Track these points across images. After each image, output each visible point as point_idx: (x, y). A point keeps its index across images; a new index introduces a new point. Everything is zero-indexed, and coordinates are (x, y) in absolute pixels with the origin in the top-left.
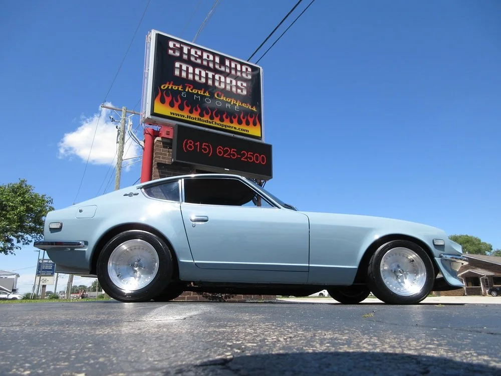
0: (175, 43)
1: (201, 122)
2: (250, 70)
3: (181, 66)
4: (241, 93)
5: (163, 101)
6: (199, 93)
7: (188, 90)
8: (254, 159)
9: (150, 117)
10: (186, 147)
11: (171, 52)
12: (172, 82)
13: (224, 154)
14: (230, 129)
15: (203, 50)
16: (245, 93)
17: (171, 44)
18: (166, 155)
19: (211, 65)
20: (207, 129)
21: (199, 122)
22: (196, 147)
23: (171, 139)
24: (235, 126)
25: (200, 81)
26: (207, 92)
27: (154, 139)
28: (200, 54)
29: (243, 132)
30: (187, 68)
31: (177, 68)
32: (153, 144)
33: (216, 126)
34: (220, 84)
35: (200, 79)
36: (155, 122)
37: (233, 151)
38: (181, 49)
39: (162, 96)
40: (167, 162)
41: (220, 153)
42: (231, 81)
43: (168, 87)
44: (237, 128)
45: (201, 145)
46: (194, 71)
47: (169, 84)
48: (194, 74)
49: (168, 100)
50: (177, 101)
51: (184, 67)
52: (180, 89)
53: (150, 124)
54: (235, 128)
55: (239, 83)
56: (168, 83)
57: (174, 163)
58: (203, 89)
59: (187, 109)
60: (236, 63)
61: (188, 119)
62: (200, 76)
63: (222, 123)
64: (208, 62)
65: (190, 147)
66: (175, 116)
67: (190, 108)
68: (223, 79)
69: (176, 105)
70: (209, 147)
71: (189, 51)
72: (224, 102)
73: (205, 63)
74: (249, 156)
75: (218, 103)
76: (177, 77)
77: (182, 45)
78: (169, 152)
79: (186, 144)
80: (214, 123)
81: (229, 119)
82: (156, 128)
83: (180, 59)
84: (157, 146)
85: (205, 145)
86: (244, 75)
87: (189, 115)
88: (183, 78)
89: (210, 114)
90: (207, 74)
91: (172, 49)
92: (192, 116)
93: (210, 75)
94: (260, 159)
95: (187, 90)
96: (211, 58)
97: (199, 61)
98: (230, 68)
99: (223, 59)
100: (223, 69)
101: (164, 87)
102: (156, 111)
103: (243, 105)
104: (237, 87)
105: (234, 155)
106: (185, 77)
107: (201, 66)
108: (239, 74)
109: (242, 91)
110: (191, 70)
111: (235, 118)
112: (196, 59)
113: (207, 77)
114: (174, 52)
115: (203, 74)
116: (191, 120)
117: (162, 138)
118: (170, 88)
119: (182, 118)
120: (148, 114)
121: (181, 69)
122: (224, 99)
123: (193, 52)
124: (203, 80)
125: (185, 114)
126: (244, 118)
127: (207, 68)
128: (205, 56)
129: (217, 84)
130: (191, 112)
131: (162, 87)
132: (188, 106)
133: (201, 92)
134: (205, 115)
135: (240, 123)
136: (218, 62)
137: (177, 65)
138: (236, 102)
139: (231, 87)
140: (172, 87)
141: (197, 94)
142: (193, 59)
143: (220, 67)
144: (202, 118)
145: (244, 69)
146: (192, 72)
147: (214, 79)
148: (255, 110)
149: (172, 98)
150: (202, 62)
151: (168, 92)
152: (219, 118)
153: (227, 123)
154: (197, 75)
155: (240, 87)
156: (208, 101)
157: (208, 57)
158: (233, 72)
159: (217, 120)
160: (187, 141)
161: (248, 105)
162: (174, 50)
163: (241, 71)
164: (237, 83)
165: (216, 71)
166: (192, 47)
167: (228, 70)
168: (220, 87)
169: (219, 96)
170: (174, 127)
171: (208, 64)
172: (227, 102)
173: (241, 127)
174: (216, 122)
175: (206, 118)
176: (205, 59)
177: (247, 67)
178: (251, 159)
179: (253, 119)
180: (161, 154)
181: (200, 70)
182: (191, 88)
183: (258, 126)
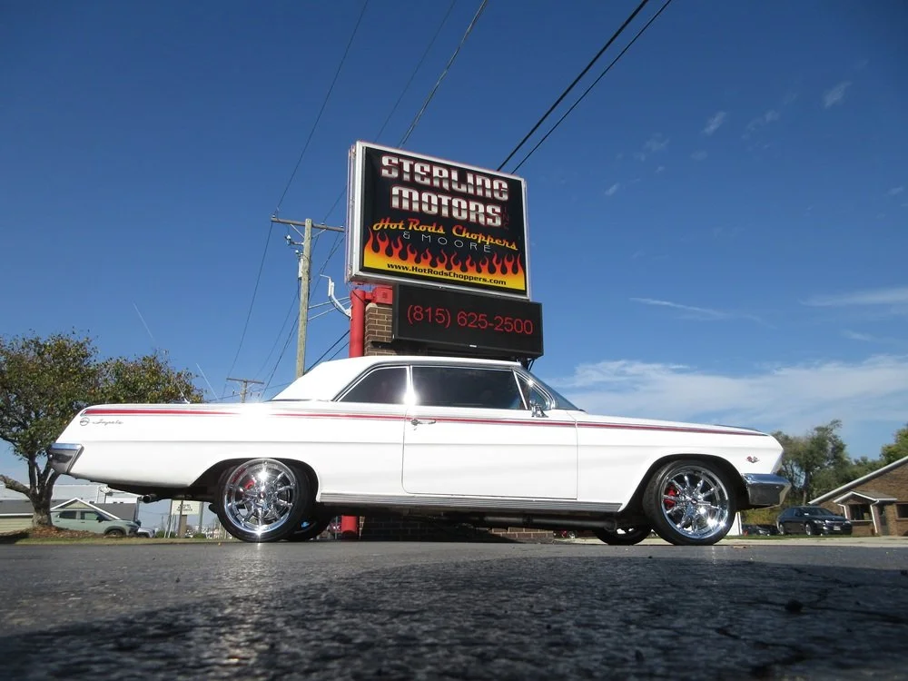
0: (391, 158)
1: (433, 275)
2: (505, 185)
3: (401, 192)
4: (493, 224)
5: (376, 249)
6: (429, 230)
7: (413, 227)
8: (514, 327)
9: (361, 274)
10: (412, 316)
11: (385, 172)
12: (388, 219)
13: (468, 323)
14: (478, 282)
15: (432, 164)
16: (498, 222)
17: (385, 161)
18: (383, 328)
19: (446, 185)
20: (441, 285)
21: (430, 275)
22: (426, 315)
23: (390, 305)
24: (485, 277)
25: (429, 212)
26: (441, 228)
27: (366, 305)
28: (428, 170)
29: (498, 285)
30: (410, 194)
31: (396, 196)
32: (364, 313)
33: (455, 279)
34: (460, 214)
35: (430, 209)
36: (365, 280)
37: (482, 317)
38: (400, 166)
39: (375, 240)
40: (385, 340)
41: (462, 321)
42: (477, 207)
43: (384, 226)
44: (488, 280)
45: (433, 312)
46: (420, 197)
47: (385, 222)
48: (420, 202)
49: (383, 245)
50: (397, 246)
51: (406, 193)
52: (400, 227)
53: (358, 284)
54: (485, 280)
55: (489, 209)
56: (383, 220)
57: (395, 341)
58: (435, 225)
59: (412, 257)
60: (484, 178)
61: (414, 272)
62: (430, 203)
63: (464, 274)
64: (441, 180)
65: (418, 316)
66: (394, 269)
67: (416, 254)
68: (464, 205)
69: (396, 251)
70: (445, 313)
71: (412, 167)
72: (467, 241)
73: (436, 183)
74: (506, 323)
75: (458, 243)
76: (395, 209)
77: (401, 160)
78: (388, 324)
79: (412, 311)
80: (452, 275)
81: (475, 266)
82: (368, 289)
83: (399, 181)
84: (371, 316)
85: (439, 312)
86: (497, 195)
87: (415, 265)
88: (405, 211)
89: (446, 262)
90: (440, 200)
91: (386, 168)
92: (420, 266)
93: (445, 200)
94: (523, 327)
95: (410, 228)
96: (445, 173)
97: (427, 181)
98: (475, 186)
99: (463, 173)
100: (463, 189)
101: (377, 227)
102: (365, 265)
104: (487, 215)
105: (483, 324)
106: (408, 208)
107: (431, 189)
108: (488, 194)
109: (494, 221)
110: (415, 196)
111: (484, 264)
112: (423, 179)
113: (440, 205)
114: (390, 172)
115: (434, 200)
116: (417, 273)
117: (378, 304)
118: (386, 227)
119: (405, 271)
120: (356, 270)
121: (402, 197)
122: (468, 237)
123: (417, 168)
124: (435, 210)
125: (409, 265)
126: (498, 263)
127: (439, 191)
128: (436, 172)
129: (455, 214)
131: (374, 228)
132: (413, 253)
133: (432, 229)
134: (439, 263)
135: (492, 271)
136: (456, 179)
137: (395, 191)
138: (486, 239)
139: (477, 216)
140: (389, 226)
141: (426, 233)
142: (418, 179)
143: (459, 187)
144: (434, 269)
145: (496, 186)
146: (417, 199)
147: (450, 206)
148: (514, 248)
149: (390, 243)
150: (432, 182)
151: (384, 233)
152: (459, 266)
153: (472, 273)
154: (425, 202)
155: (491, 216)
156: (443, 241)
157: (441, 173)
158: (480, 192)
159: (456, 270)
160: (413, 308)
161: (505, 242)
162: (389, 169)
163: (492, 189)
164: (485, 209)
165: (453, 193)
166: (417, 160)
167: (471, 191)
168: (460, 218)
169: (460, 232)
170: (394, 286)
171: (441, 184)
172: (471, 240)
173: (494, 277)
174: (456, 273)
175: (441, 268)
176: (437, 177)
177: (501, 182)
178: (509, 327)
179: (511, 263)
180: (377, 327)
181: (430, 194)
182: (417, 224)
183: (521, 274)
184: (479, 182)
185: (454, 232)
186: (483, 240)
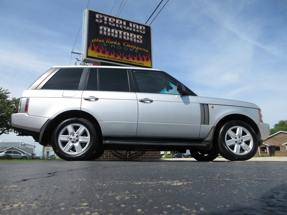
0: (99, 15)
2: (144, 28)
3: (103, 28)
4: (139, 42)
5: (93, 49)
7: (108, 42)
9: (86, 58)
11: (97, 20)
14: (133, 63)
15: (116, 18)
16: (141, 42)
17: (97, 16)
19: (121, 27)
20: (119, 64)
21: (114, 60)
25: (114, 36)
26: (119, 43)
28: (114, 21)
29: (141, 65)
30: (107, 29)
31: (101, 29)
33: (124, 62)
34: (126, 38)
36: (89, 61)
38: (103, 18)
39: (93, 46)
42: (133, 36)
43: (96, 41)
49: (96, 48)
50: (101, 49)
51: (105, 29)
52: (103, 42)
53: (86, 63)
54: (136, 63)
55: (138, 37)
56: (96, 38)
58: (116, 41)
59: (107, 53)
60: (136, 25)
61: (108, 59)
62: (115, 33)
63: (128, 60)
66: (100, 57)
67: (109, 52)
68: (128, 34)
69: (101, 51)
71: (108, 19)
72: (129, 48)
75: (125, 49)
76: (101, 34)
77: (103, 16)
80: (123, 60)
81: (132, 57)
83: (103, 24)
86: (141, 31)
87: (109, 56)
88: (105, 35)
89: (121, 55)
90: (118, 32)
93: (121, 32)
96: (121, 22)
97: (114, 25)
99: (128, 23)
100: (128, 28)
101: (94, 41)
102: (88, 55)
104: (137, 39)
107: (115, 28)
108: (138, 31)
109: (140, 41)
111: (135, 56)
112: (112, 24)
113: (118, 34)
114: (99, 21)
119: (105, 58)
122: (129, 46)
123: (110, 19)
124: (116, 36)
125: (106, 56)
126: (141, 56)
127: (118, 29)
128: (117, 21)
129: (124, 38)
131: (92, 41)
133: (115, 43)
134: (118, 55)
135: (138, 59)
136: (125, 25)
138: (136, 48)
139: (133, 39)
140: (98, 41)
141: (113, 44)
142: (110, 24)
143: (126, 28)
144: (116, 58)
145: (141, 28)
146: (110, 31)
147: (122, 35)
148: (147, 51)
149: (99, 47)
150: (116, 25)
151: (96, 44)
152: (126, 57)
153: (131, 60)
154: (113, 33)
155: (138, 39)
156: (119, 48)
157: (119, 22)
158: (134, 30)
159: (125, 59)
161: (143, 49)
162: (99, 19)
163: (139, 29)
164: (136, 36)
165: (124, 30)
166: (110, 17)
167: (131, 29)
168: (126, 39)
169: (126, 44)
171: (119, 26)
172: (131, 48)
173: (139, 62)
175: (118, 58)
176: (117, 23)
177: (142, 26)
179: (146, 57)
181: (115, 30)
182: (109, 41)
183: (149, 61)
184: (134, 26)
185: (124, 45)
186: (135, 48)
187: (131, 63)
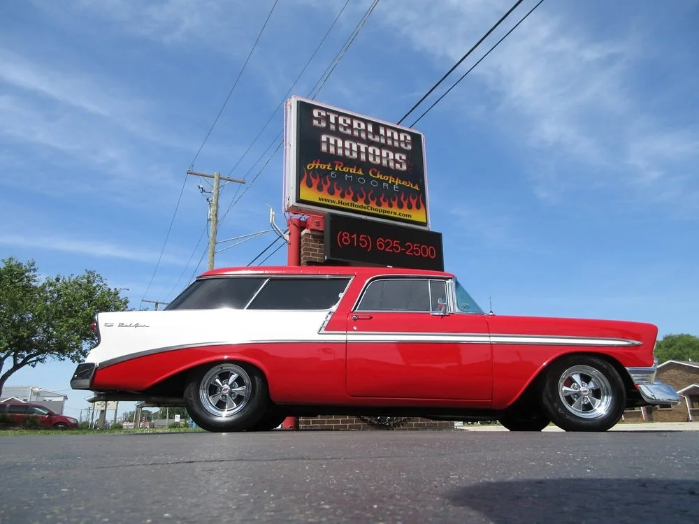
0: (320, 111)
1: (355, 208)
2: (409, 138)
3: (328, 139)
4: (401, 169)
5: (310, 185)
6: (351, 171)
7: (338, 169)
8: (421, 252)
9: (296, 205)
10: (341, 240)
11: (315, 122)
12: (319, 160)
13: (385, 247)
14: (390, 215)
15: (352, 118)
16: (404, 168)
17: (315, 113)
18: (316, 250)
19: (363, 135)
20: (364, 217)
21: (352, 208)
22: (352, 240)
23: (322, 232)
24: (395, 211)
25: (351, 157)
26: (360, 170)
27: (300, 232)
28: (350, 123)
29: (405, 218)
30: (336, 141)
31: (324, 142)
32: (300, 237)
33: (372, 211)
34: (375, 160)
35: (351, 154)
36: (301, 210)
37: (396, 243)
38: (327, 118)
39: (308, 178)
40: (318, 259)
41: (381, 246)
42: (388, 154)
43: (315, 166)
44: (398, 213)
45: (358, 237)
46: (343, 144)
47: (316, 163)
48: (344, 148)
49: (315, 182)
50: (326, 183)
52: (328, 168)
53: (294, 213)
54: (395, 213)
55: (397, 156)
56: (314, 161)
57: (328, 261)
58: (355, 167)
59: (338, 192)
60: (393, 131)
61: (340, 205)
62: (351, 149)
63: (378, 208)
64: (360, 131)
65: (346, 241)
66: (324, 202)
67: (341, 190)
69: (325, 188)
70: (367, 239)
71: (337, 119)
72: (381, 182)
73: (356, 133)
74: (415, 248)
75: (375, 184)
76: (324, 153)
77: (328, 113)
78: (320, 247)
79: (341, 236)
80: (370, 208)
81: (387, 202)
82: (303, 218)
83: (327, 130)
84: (306, 240)
85: (363, 238)
86: (403, 145)
87: (341, 199)
88: (332, 155)
89: (365, 198)
90: (359, 147)
91: (316, 119)
92: (344, 201)
94: (428, 251)
95: (336, 169)
96: (363, 126)
97: (349, 132)
98: (386, 137)
99: (376, 126)
100: (377, 139)
101: (310, 167)
102: (302, 197)
103: (403, 183)
104: (395, 161)
105: (397, 249)
106: (334, 153)
107: (352, 138)
108: (396, 144)
109: (401, 166)
110: (340, 143)
111: (394, 200)
112: (345, 130)
113: (359, 152)
114: (320, 123)
115: (355, 147)
116: (343, 206)
117: (311, 230)
118: (317, 167)
119: (333, 204)
120: (292, 202)
121: (329, 143)
122: (381, 178)
123: (341, 120)
124: (355, 155)
125: (336, 200)
126: (405, 200)
127: (358, 140)
128: (355, 125)
129: (371, 159)
130: (343, 196)
131: (308, 167)
132: (339, 189)
133: (353, 171)
134: (359, 197)
135: (400, 206)
136: (371, 131)
137: (324, 138)
138: (395, 180)
139: (388, 162)
140: (319, 166)
141: (349, 173)
142: (341, 129)
143: (374, 137)
144: (356, 203)
145: (402, 138)
146: (341, 145)
147: (367, 153)
148: (417, 188)
149: (320, 181)
150: (352, 132)
151: (316, 172)
152: (375, 201)
153: (385, 208)
154: (347, 149)
155: (398, 162)
156: (362, 181)
157: (359, 125)
158: (390, 142)
159: (373, 205)
160: (342, 234)
161: (409, 183)
162: (319, 120)
163: (399, 141)
164: (394, 157)
165: (370, 143)
166: (340, 114)
167: (383, 141)
168: (374, 162)
169: (374, 173)
170: (325, 216)
171: (360, 134)
172: (384, 181)
173: (405, 211)
174: (373, 207)
175: (361, 203)
176: (356, 128)
177: (405, 134)
178: (417, 252)
179: (416, 200)
180: (311, 250)
181: (351, 142)
182: (342, 166)
183: (422, 209)
185: (370, 174)
186: (393, 181)
187: (385, 214)
